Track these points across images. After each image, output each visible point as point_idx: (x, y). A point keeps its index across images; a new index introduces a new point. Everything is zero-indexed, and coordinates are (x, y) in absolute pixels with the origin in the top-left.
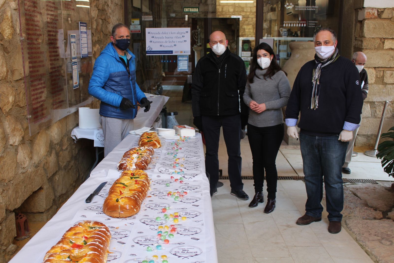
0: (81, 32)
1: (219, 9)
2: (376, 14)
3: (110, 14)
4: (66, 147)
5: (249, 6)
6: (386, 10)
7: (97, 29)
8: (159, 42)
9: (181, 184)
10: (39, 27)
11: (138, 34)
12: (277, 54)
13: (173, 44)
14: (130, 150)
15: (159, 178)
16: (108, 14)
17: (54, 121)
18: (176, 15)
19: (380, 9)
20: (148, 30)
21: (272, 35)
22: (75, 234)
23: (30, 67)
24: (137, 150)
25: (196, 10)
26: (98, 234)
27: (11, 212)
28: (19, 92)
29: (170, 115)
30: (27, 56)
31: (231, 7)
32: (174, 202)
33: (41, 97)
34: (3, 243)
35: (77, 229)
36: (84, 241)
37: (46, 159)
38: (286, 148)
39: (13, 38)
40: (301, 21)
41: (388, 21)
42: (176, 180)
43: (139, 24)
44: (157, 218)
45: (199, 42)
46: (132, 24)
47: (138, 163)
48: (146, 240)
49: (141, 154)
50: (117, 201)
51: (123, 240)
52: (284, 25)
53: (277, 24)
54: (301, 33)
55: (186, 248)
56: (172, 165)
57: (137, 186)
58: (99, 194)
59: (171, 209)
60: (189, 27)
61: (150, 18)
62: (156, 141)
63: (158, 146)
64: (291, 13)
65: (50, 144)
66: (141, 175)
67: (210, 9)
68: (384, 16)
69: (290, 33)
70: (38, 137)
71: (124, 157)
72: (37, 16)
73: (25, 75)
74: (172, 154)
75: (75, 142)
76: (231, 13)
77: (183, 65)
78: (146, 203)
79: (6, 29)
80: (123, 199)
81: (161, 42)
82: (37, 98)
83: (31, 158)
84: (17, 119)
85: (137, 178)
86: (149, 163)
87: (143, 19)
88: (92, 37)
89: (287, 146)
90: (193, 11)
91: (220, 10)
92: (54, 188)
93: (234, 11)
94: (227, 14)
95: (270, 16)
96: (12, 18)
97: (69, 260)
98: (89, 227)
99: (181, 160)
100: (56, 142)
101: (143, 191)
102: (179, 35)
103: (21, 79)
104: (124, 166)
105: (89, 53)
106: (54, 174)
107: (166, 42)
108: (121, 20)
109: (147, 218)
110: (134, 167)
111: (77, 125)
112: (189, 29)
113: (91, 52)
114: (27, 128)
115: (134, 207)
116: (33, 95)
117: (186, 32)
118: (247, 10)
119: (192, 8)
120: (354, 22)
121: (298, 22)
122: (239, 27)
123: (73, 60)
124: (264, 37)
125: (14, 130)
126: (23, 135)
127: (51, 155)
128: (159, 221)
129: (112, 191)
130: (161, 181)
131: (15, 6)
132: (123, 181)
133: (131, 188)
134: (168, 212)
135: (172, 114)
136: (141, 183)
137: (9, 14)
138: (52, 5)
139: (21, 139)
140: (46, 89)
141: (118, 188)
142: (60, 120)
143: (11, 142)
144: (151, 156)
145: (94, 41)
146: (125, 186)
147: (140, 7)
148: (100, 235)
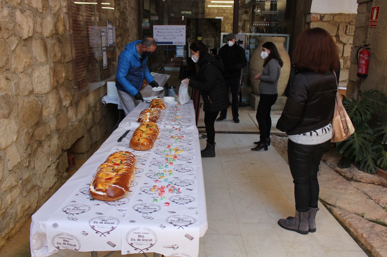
0: (109, 28)
1: (206, 11)
2: (319, 18)
3: (128, 15)
4: (99, 109)
5: (229, 9)
6: (326, 15)
7: (119, 26)
8: (163, 36)
9: (180, 132)
10: (81, 25)
11: (147, 29)
12: (248, 45)
13: (173, 37)
14: (145, 110)
15: (165, 128)
16: (127, 15)
17: (90, 91)
18: (175, 15)
19: (322, 14)
20: (155, 27)
21: (245, 31)
22: (114, 158)
23: (75, 53)
24: (150, 110)
25: (190, 13)
26: (129, 158)
27: (65, 151)
28: (69, 70)
29: (170, 88)
30: (73, 45)
31: (216, 9)
32: (175, 142)
33: (83, 74)
34: (60, 171)
35: (115, 155)
36: (121, 162)
37: (86, 117)
38: (253, 113)
39: (64, 33)
40: (266, 21)
41: (328, 23)
42: (176, 129)
43: (148, 22)
44: (165, 151)
45: (192, 35)
46: (143, 22)
47: (150, 118)
48: (158, 163)
49: (152, 113)
50: (139, 140)
51: (144, 163)
52: (254, 24)
53: (249, 23)
54: (266, 30)
55: (183, 167)
56: (173, 120)
57: (151, 132)
58: (126, 137)
59: (173, 146)
60: (184, 25)
61: (157, 18)
62: (162, 104)
63: (164, 108)
64: (259, 15)
65: (89, 106)
66: (153, 125)
67: (200, 11)
68: (324, 19)
69: (258, 30)
70: (81, 101)
71: (141, 114)
72: (79, 18)
73: (72, 58)
74: (173, 113)
75: (105, 106)
76: (215, 14)
77: (180, 52)
78: (157, 142)
79: (60, 27)
80: (143, 139)
81: (164, 36)
82: (80, 75)
83: (77, 116)
84: (68, 89)
85: (151, 127)
86: (158, 119)
87: (151, 19)
88: (116, 32)
89: (253, 111)
90: (188, 13)
91: (208, 11)
92: (91, 137)
93: (218, 13)
94: (213, 14)
95: (245, 17)
96: (64, 19)
97: (113, 171)
98: (123, 154)
99: (179, 117)
100: (92, 105)
101: (155, 135)
102: (178, 31)
103: (70, 61)
104: (141, 120)
105: (114, 43)
106: (91, 128)
107: (168, 36)
108: (136, 20)
109: (158, 151)
110: (148, 120)
111: (106, 94)
112: (184, 27)
113: (115, 42)
114: (74, 95)
115: (150, 144)
116: (78, 72)
117: (183, 28)
118: (227, 12)
119: (187, 11)
120: (303, 24)
121: (263, 22)
122: (221, 25)
123: (103, 48)
124: (239, 32)
125: (66, 96)
126: (71, 100)
127: (89, 114)
128: (166, 153)
129: (135, 134)
130: (166, 130)
131: (66, 11)
132: (141, 129)
133: (147, 133)
134: (172, 148)
135: (172, 87)
136: (153, 130)
137: (62, 16)
138: (89, 9)
139: (70, 102)
140: (85, 68)
141: (138, 133)
142: (95, 91)
143: (64, 104)
144: (159, 114)
145: (117, 35)
146: (143, 132)
147: (148, 10)
148: (130, 158)
